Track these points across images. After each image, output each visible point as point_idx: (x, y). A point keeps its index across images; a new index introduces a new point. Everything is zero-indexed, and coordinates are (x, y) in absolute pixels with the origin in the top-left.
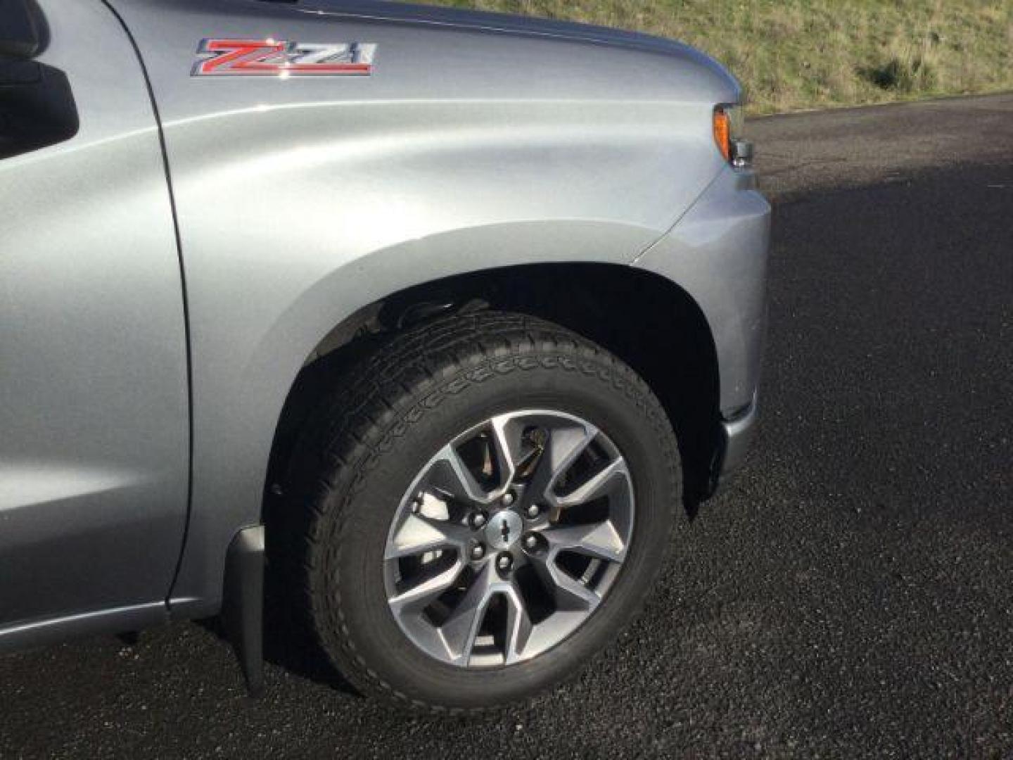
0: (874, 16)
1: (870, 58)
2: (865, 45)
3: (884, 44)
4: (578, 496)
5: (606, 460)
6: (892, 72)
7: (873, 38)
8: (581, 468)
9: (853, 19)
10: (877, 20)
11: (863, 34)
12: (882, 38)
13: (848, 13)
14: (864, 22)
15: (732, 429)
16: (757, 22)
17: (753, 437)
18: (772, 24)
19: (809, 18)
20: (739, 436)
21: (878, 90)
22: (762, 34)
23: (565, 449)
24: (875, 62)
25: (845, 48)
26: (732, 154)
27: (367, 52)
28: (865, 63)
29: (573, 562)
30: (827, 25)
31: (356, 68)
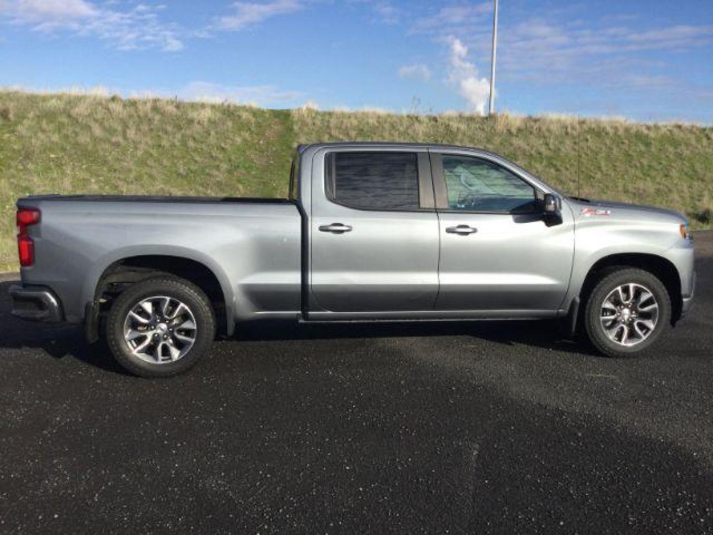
0: (690, 187)
1: (692, 207)
2: (688, 200)
3: (699, 200)
4: (646, 309)
5: (653, 303)
6: (706, 215)
7: (692, 198)
8: (649, 302)
9: (680, 188)
10: (692, 188)
11: (687, 195)
12: (697, 198)
13: (676, 184)
14: (686, 189)
15: (685, 300)
16: (630, 187)
17: (690, 303)
18: (639, 189)
19: (657, 187)
20: (687, 302)
21: (701, 224)
22: (634, 194)
23: (644, 297)
24: (695, 210)
25: (678, 202)
26: (685, 236)
27: (609, 212)
28: (690, 210)
29: (642, 327)
30: (666, 190)
31: (606, 214)
